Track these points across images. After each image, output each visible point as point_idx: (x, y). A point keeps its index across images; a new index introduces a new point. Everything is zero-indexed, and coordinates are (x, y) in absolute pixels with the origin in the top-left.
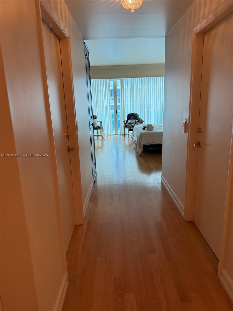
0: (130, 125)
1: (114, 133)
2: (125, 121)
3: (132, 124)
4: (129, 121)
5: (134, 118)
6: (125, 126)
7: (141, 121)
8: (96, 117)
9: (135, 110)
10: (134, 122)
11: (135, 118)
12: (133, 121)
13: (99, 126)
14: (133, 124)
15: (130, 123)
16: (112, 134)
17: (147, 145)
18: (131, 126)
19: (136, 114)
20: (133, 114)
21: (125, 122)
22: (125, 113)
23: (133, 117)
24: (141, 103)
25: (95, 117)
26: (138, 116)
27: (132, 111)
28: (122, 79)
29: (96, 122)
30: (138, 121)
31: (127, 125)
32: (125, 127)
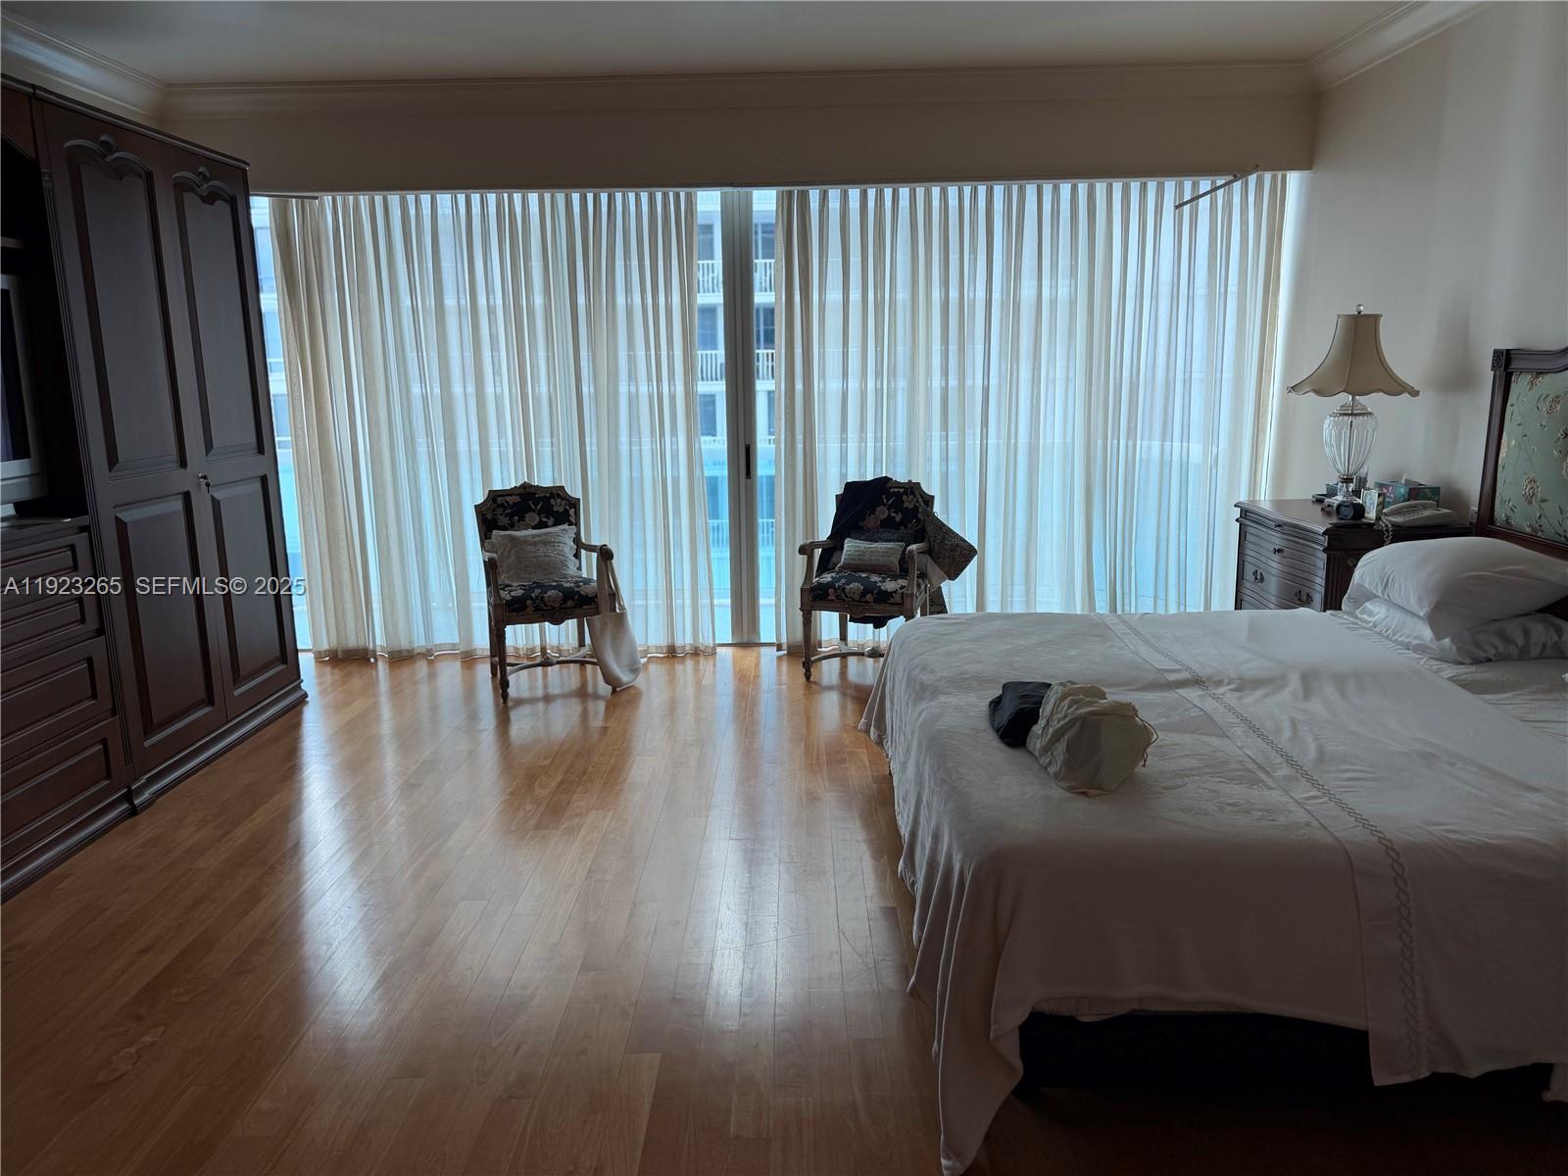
0: (854, 586)
1: (725, 634)
2: (814, 545)
3: (875, 578)
4: (850, 545)
5: (888, 524)
6: (812, 590)
7: (956, 547)
8: (574, 504)
9: (901, 443)
10: (895, 560)
11: (904, 523)
12: (883, 549)
13: (585, 590)
14: (884, 571)
15: (854, 568)
16: (706, 641)
17: (1070, 1022)
18: (864, 593)
19: (913, 489)
20: (883, 483)
21: (818, 552)
22: (819, 470)
23: (882, 512)
24: (953, 382)
25: (558, 506)
26: (929, 500)
27: (877, 461)
28: (796, 190)
29: (569, 547)
30: (929, 552)
31: (830, 585)
32: (815, 598)
